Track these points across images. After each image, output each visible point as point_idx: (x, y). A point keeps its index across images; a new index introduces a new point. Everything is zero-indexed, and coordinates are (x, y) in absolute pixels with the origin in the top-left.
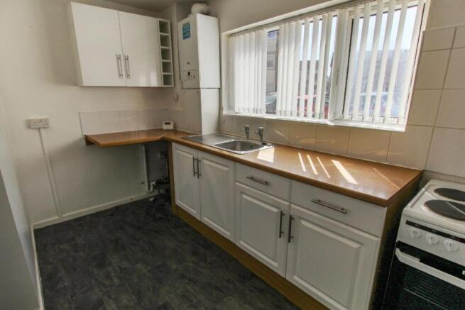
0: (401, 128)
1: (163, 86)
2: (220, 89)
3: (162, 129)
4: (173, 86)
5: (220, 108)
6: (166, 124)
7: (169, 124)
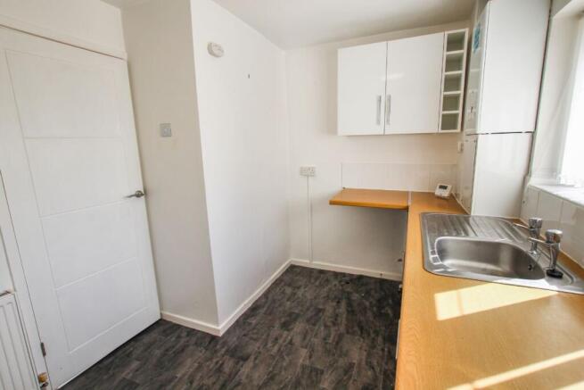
1: (441, 131)
2: (533, 134)
3: (433, 194)
4: (459, 130)
5: (528, 172)
6: (441, 187)
7: (445, 188)
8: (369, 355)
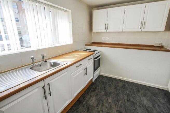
0: (72, 43)
8: (90, 99)
